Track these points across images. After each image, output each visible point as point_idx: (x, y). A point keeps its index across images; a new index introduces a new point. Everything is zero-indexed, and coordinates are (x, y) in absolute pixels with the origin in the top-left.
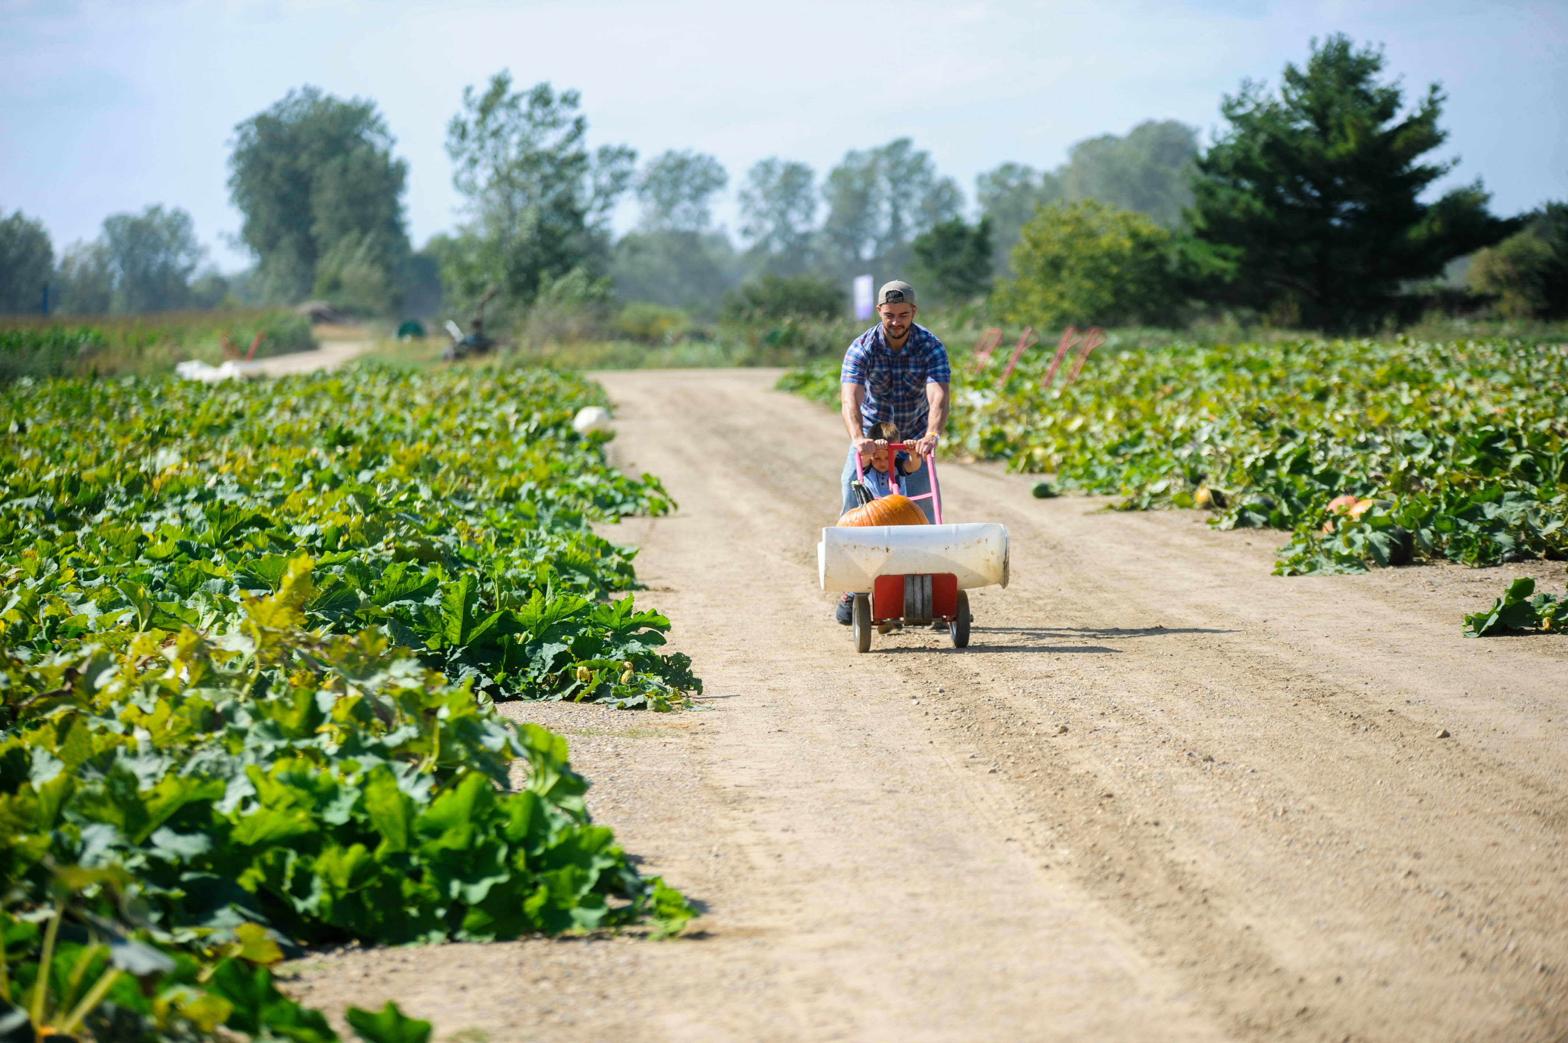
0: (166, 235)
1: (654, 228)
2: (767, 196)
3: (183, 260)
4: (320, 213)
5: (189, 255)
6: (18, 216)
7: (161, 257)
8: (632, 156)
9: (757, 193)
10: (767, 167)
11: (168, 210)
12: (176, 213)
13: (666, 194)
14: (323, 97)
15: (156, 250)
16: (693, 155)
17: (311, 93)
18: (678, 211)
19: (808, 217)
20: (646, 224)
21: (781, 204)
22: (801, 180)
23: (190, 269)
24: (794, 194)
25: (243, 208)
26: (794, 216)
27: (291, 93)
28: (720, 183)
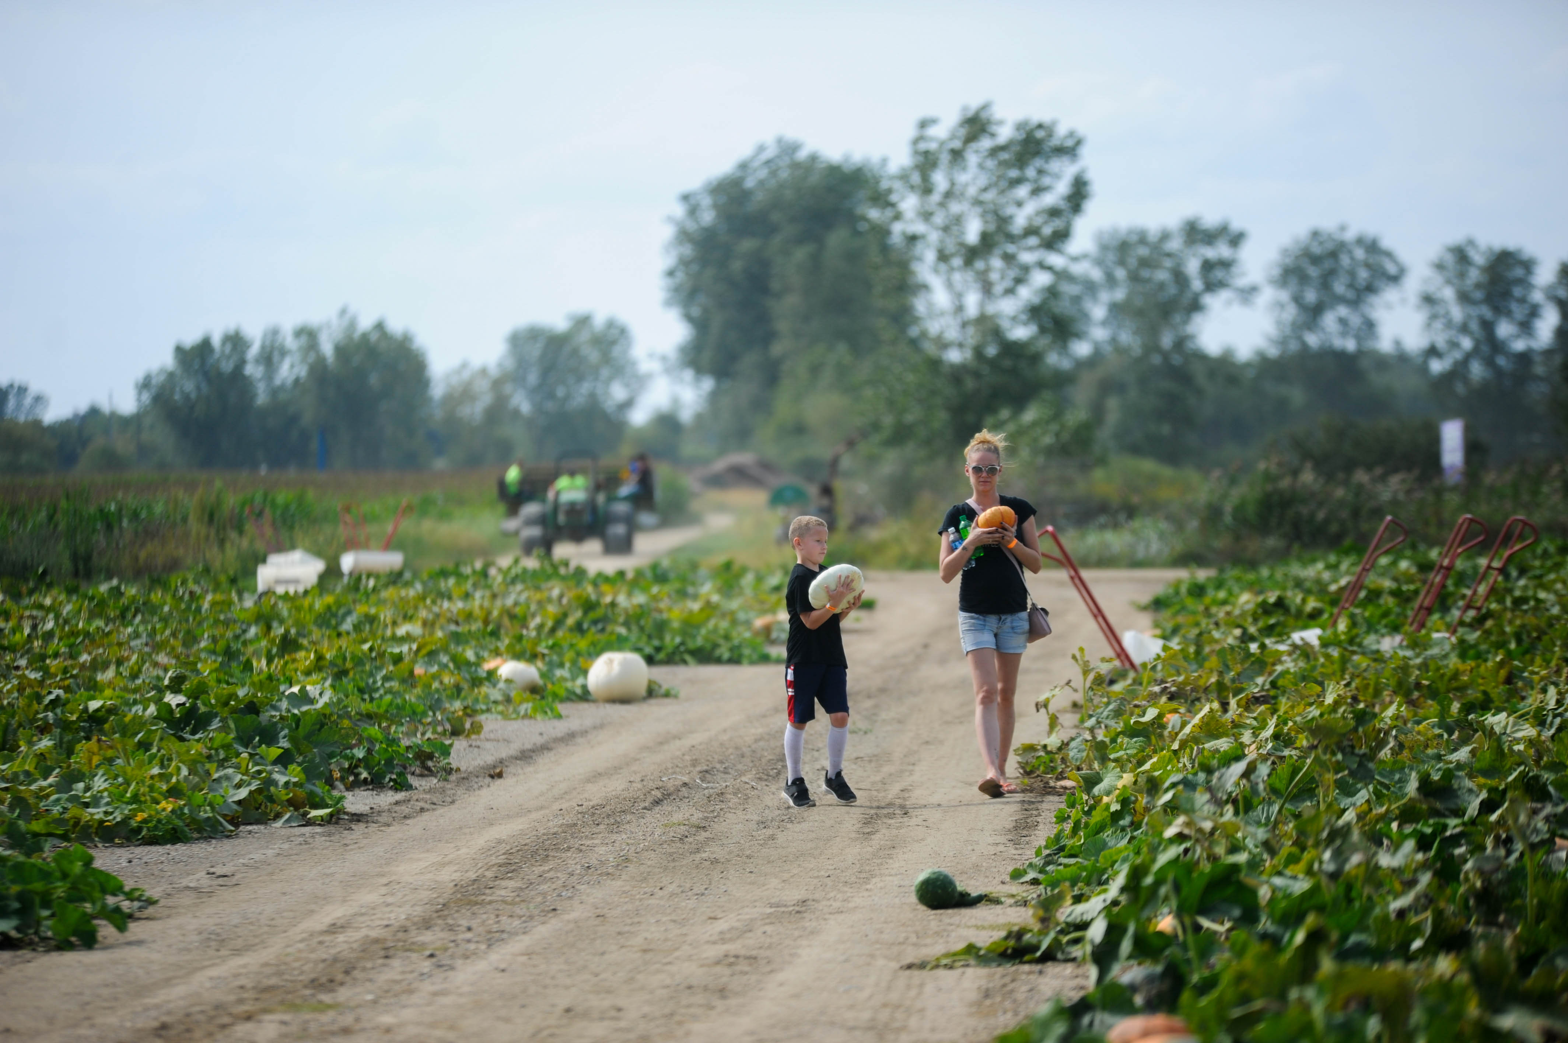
0: (593, 356)
1: (1294, 346)
2: (1464, 298)
3: (618, 392)
4: (782, 326)
5: (627, 385)
6: (380, 326)
7: (585, 388)
8: (1236, 240)
9: (1448, 293)
10: (1461, 255)
11: (599, 321)
12: (611, 324)
13: (1311, 296)
14: (802, 155)
15: (580, 379)
16: (1350, 235)
17: (789, 148)
18: (1329, 320)
19: (1526, 327)
20: (1283, 342)
21: (1486, 312)
22: (1519, 272)
23: (628, 404)
24: (1506, 294)
25: (689, 318)
26: (1504, 329)
27: (761, 148)
28: (1395, 279)
